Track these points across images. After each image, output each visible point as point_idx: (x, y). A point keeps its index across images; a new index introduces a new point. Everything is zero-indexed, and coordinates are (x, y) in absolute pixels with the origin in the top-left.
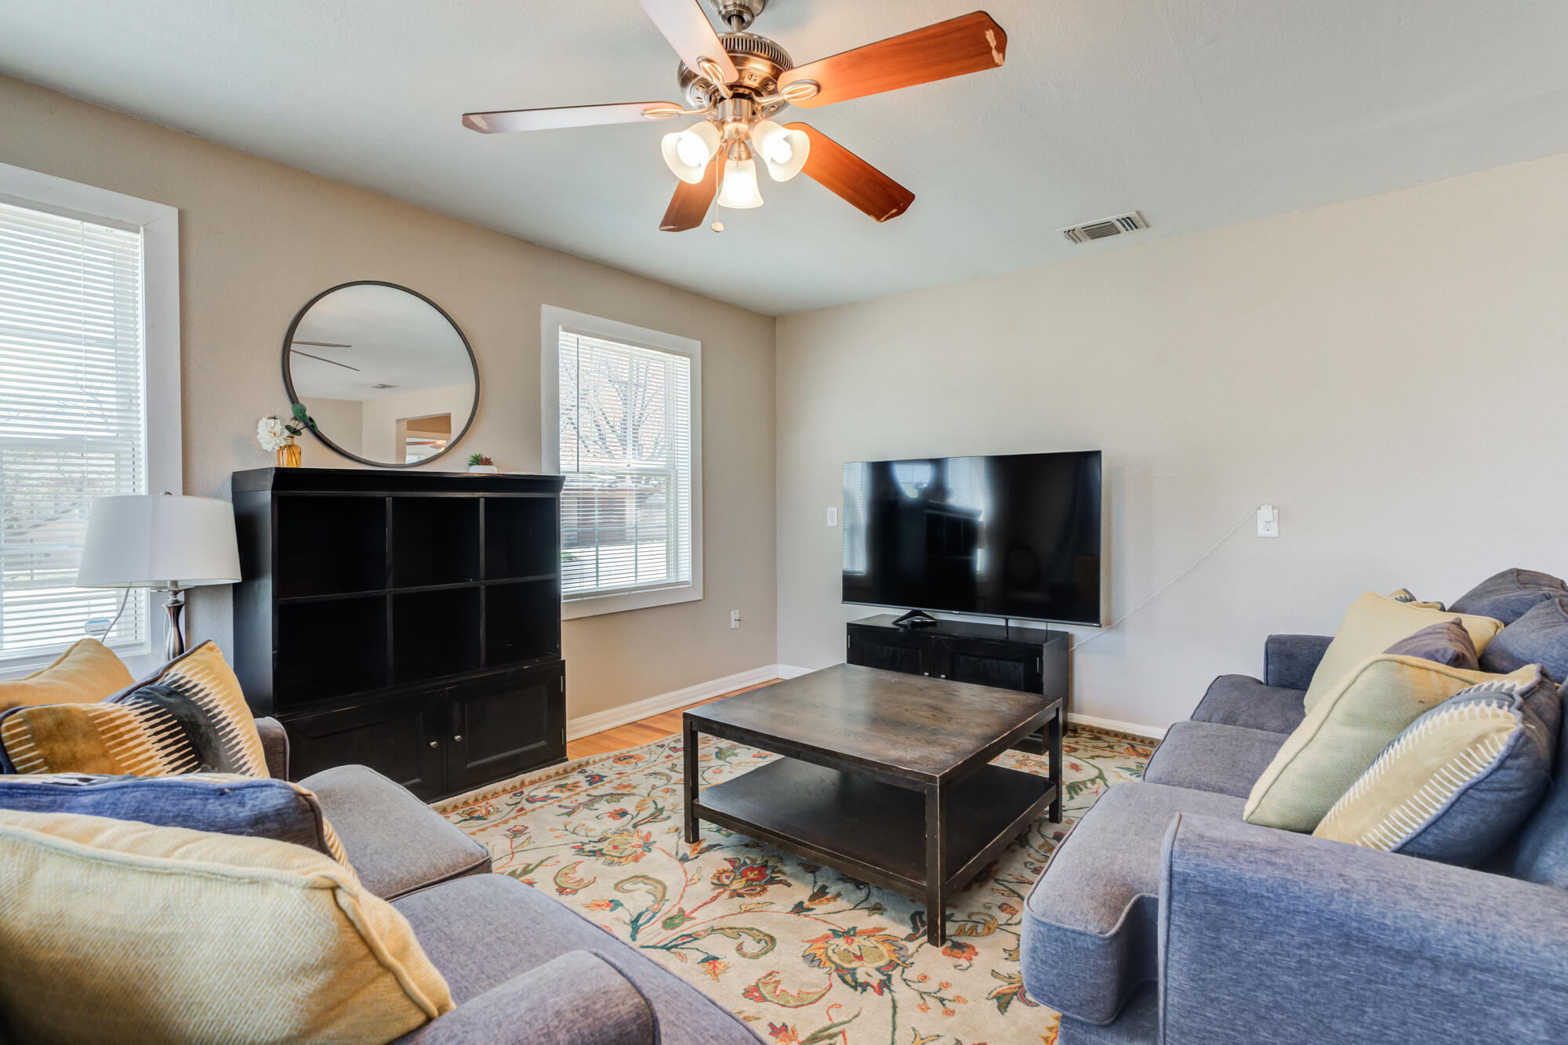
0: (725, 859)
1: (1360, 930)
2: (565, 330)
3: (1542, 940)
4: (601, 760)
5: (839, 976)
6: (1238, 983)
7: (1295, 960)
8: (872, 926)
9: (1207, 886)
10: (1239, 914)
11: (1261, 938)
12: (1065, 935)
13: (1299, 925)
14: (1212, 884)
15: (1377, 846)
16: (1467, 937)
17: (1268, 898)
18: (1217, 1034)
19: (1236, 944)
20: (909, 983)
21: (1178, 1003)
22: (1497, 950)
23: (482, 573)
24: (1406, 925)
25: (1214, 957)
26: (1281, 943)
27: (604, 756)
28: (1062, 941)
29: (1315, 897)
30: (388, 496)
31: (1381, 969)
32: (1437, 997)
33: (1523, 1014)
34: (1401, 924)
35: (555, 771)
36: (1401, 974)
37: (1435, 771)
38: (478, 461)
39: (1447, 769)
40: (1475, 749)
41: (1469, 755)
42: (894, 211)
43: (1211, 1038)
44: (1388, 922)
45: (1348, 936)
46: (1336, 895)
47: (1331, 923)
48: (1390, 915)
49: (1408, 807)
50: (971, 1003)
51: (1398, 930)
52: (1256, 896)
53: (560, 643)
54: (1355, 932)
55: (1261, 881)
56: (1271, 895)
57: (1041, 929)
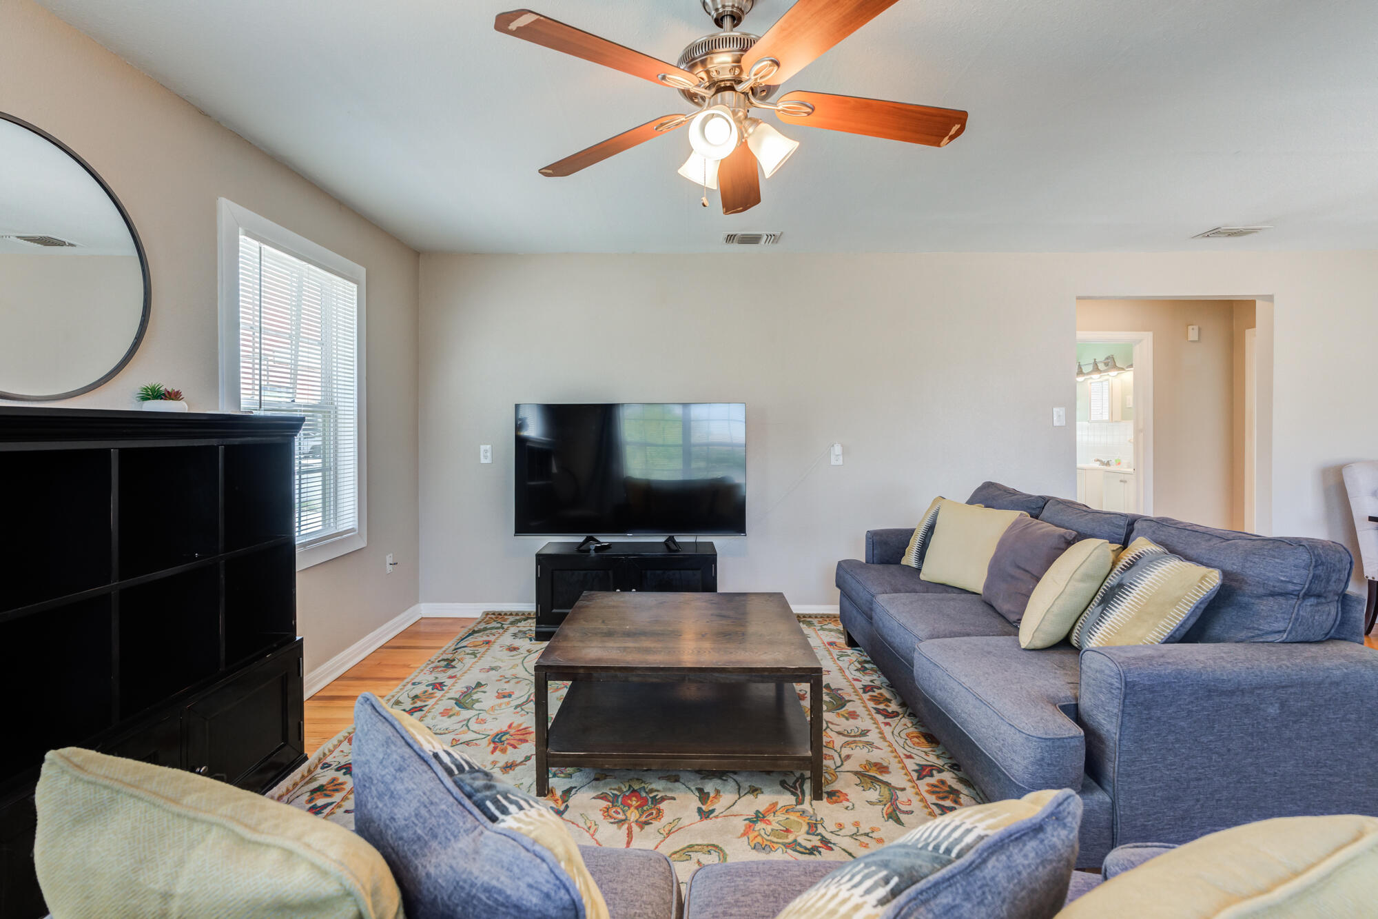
0: (594, 798)
1: (1215, 686)
2: (248, 234)
3: (1275, 667)
4: (335, 747)
5: (794, 851)
6: (1158, 735)
7: (1186, 712)
8: (768, 805)
9: (1145, 685)
10: (1160, 696)
11: (1171, 705)
12: (1064, 742)
13: (1189, 692)
14: (1147, 683)
15: (1152, 643)
16: (1252, 675)
17: (1174, 682)
18: (1147, 768)
19: (1159, 713)
20: (837, 833)
21: (1128, 759)
22: (1263, 677)
23: (221, 545)
24: (1232, 676)
25: (1147, 725)
26: (1180, 705)
27: (334, 741)
28: (1062, 747)
29: (1195, 674)
30: (114, 446)
31: (1222, 702)
32: (1243, 708)
33: (1272, 704)
34: (1230, 677)
35: (300, 776)
36: (1230, 702)
37: (1180, 601)
38: (156, 394)
39: (1188, 596)
40: (1202, 583)
41: (1200, 587)
42: (741, 208)
43: (1144, 772)
44: (1225, 678)
45: (1210, 691)
46: (1202, 671)
47: (1203, 686)
48: (1225, 674)
49: (1169, 619)
50: (883, 829)
51: (1229, 681)
52: (1168, 683)
53: (295, 619)
54: (1213, 688)
55: (1170, 674)
56: (1176, 680)
57: (1048, 743)
